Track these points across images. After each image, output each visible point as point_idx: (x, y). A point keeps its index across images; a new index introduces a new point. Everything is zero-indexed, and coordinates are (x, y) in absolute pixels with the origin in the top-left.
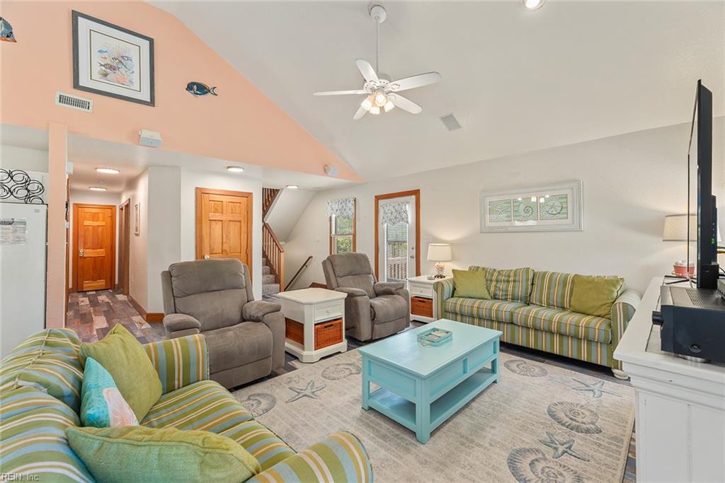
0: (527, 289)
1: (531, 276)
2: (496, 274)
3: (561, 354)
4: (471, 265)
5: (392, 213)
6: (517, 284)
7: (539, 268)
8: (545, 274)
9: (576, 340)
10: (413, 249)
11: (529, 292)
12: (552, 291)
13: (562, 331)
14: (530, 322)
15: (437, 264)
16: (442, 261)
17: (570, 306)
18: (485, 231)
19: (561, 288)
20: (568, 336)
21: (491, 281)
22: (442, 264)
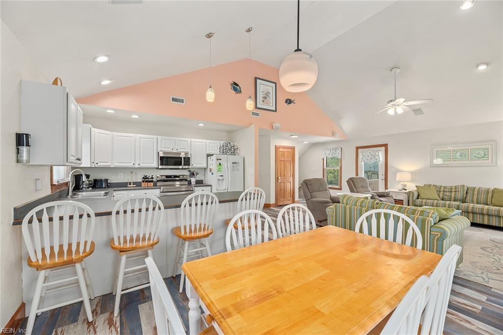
0: (463, 195)
1: (466, 189)
2: (442, 188)
3: (489, 224)
4: (425, 183)
5: (368, 156)
6: (457, 193)
7: (470, 185)
8: (474, 188)
9: (498, 218)
10: (383, 175)
11: (465, 196)
12: (480, 196)
13: (490, 213)
14: (470, 210)
15: (402, 183)
16: (406, 182)
17: (491, 203)
18: (433, 166)
19: (485, 194)
20: (493, 216)
21: (440, 191)
22: (405, 183)
